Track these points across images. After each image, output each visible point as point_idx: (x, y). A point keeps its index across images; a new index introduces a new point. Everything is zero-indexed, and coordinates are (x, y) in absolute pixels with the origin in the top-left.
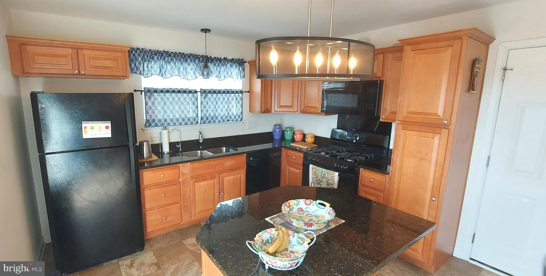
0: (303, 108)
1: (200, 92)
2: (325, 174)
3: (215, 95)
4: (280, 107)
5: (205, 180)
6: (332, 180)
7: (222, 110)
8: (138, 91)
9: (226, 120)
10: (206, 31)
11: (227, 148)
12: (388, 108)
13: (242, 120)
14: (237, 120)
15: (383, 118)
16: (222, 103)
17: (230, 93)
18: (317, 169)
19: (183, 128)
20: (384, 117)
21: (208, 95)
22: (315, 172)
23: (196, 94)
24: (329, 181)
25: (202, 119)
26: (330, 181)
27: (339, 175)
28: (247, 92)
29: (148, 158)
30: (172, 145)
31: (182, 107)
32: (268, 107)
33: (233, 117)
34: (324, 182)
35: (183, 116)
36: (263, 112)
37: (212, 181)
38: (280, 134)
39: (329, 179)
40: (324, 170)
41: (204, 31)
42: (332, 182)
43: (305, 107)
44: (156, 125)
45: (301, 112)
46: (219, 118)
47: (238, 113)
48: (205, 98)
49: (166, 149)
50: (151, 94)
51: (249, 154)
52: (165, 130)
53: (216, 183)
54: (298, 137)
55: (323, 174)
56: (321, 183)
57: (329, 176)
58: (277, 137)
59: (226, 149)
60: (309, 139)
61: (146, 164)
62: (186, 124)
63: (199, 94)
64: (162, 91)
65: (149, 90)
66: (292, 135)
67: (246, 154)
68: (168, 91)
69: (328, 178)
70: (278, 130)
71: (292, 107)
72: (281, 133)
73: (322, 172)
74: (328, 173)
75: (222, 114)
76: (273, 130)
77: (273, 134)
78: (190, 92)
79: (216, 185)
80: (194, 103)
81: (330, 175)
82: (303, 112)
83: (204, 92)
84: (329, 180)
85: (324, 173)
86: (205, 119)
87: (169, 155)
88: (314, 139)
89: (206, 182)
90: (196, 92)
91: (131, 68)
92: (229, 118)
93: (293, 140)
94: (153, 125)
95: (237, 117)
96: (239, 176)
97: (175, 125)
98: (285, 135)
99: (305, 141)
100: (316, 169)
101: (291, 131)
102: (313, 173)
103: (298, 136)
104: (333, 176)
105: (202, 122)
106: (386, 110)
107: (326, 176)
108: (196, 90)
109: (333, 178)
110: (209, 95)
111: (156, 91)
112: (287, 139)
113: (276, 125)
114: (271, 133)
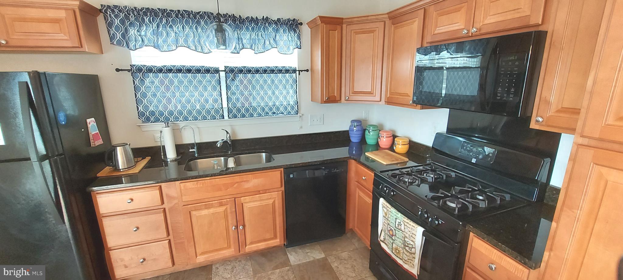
0: (388, 96)
1: (225, 71)
2: (400, 224)
3: (249, 76)
4: (353, 93)
5: (207, 207)
6: (412, 239)
8: (122, 70)
9: (270, 113)
11: (267, 154)
13: (297, 112)
14: (289, 113)
15: (537, 121)
16: (262, 87)
17: (276, 73)
18: (389, 210)
19: (201, 124)
20: (540, 119)
21: (238, 76)
22: (386, 214)
23: (218, 74)
24: (406, 239)
25: (230, 111)
26: (408, 240)
27: (424, 234)
28: (305, 71)
29: (127, 169)
30: (180, 149)
32: (334, 93)
33: (282, 109)
34: (398, 238)
36: (326, 102)
37: (222, 209)
38: (359, 134)
39: (407, 235)
40: (400, 215)
42: (412, 243)
43: (391, 93)
44: (157, 120)
45: (387, 102)
46: (259, 110)
47: (291, 103)
48: (233, 80)
49: (171, 154)
50: (142, 74)
51: (288, 169)
52: (168, 127)
53: (229, 210)
54: (385, 142)
55: (397, 223)
56: (394, 238)
57: (407, 231)
58: (355, 138)
60: (401, 147)
63: (223, 74)
64: (160, 70)
65: (140, 68)
66: (376, 137)
67: (282, 169)
68: (170, 71)
69: (405, 233)
70: (355, 128)
71: (372, 94)
72: (360, 133)
73: (396, 219)
74: (406, 224)
76: (350, 128)
77: (350, 135)
78: (208, 71)
79: (229, 215)
80: (214, 88)
81: (410, 230)
82: (389, 102)
83: (231, 71)
84: (405, 237)
85: (399, 221)
86: (234, 111)
87: (176, 162)
88: (407, 146)
89: (212, 210)
90: (217, 71)
91: (109, 36)
92: (274, 110)
93: (377, 147)
94: (152, 119)
95: (289, 108)
96: (271, 201)
98: (366, 136)
99: (394, 151)
100: (388, 210)
101: (376, 130)
102: (384, 215)
103: (384, 140)
104: (414, 232)
105: (230, 116)
106: (548, 103)
107: (403, 228)
108: (218, 68)
109: (413, 236)
110: (241, 76)
111: (150, 70)
112: (369, 143)
113: (353, 121)
114: (348, 131)
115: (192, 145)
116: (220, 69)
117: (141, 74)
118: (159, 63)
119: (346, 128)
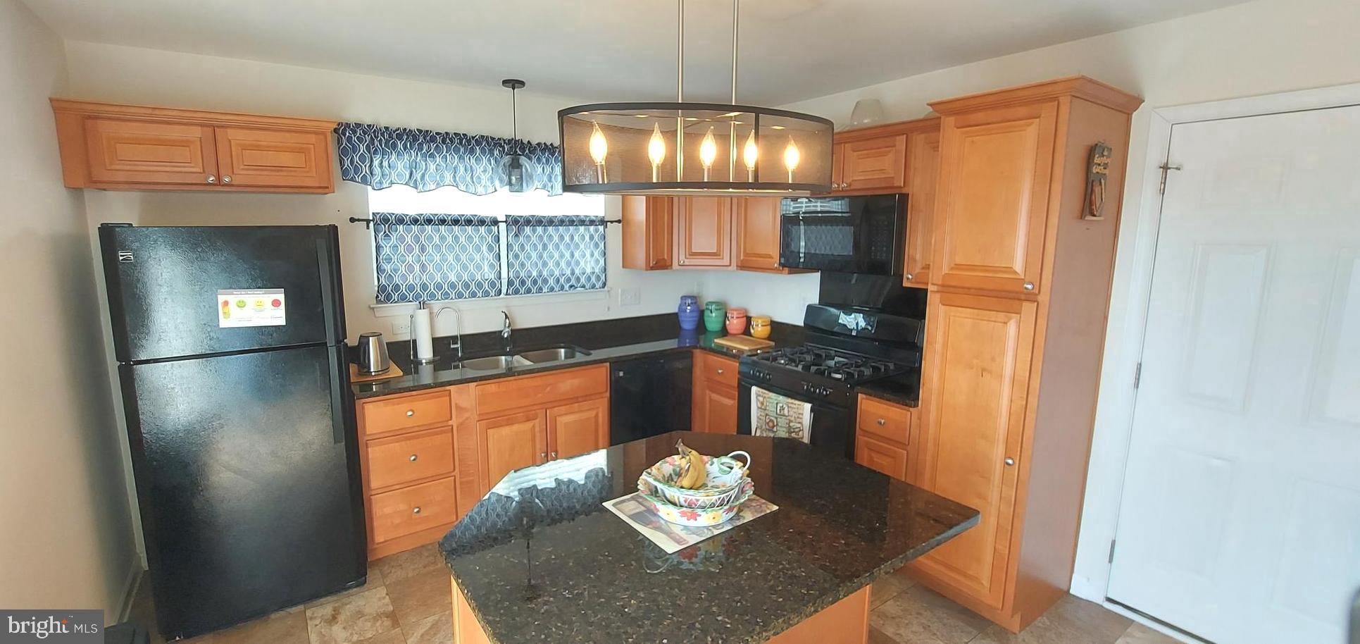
0: (742, 258)
1: (506, 222)
2: (782, 409)
3: (540, 229)
4: (690, 255)
5: (510, 422)
6: (798, 420)
7: (558, 264)
8: (359, 220)
9: (567, 287)
10: (514, 84)
11: (568, 350)
12: (918, 257)
13: (604, 284)
14: (593, 287)
15: (908, 279)
16: (557, 247)
17: (576, 225)
18: (767, 396)
19: (465, 304)
20: (910, 277)
21: (524, 230)
22: (762, 404)
24: (791, 424)
25: (510, 283)
26: (793, 424)
27: (812, 410)
28: (616, 221)
29: (380, 373)
30: (440, 344)
31: (463, 258)
32: (663, 255)
33: (583, 280)
34: (781, 427)
35: (465, 277)
36: (652, 268)
37: (529, 425)
38: (693, 317)
39: (793, 419)
40: (781, 398)
41: (511, 85)
42: (799, 425)
43: (746, 255)
44: (403, 298)
45: (740, 267)
46: (551, 282)
47: (597, 270)
48: (517, 235)
49: (425, 352)
50: (389, 226)
51: (616, 363)
52: (424, 308)
53: (537, 429)
54: (735, 324)
55: (779, 408)
56: (775, 429)
57: (791, 413)
58: (688, 324)
59: (566, 353)
60: (759, 330)
61: (374, 386)
62: (474, 295)
63: (503, 226)
64: (415, 221)
65: (386, 218)
66: (721, 319)
67: (608, 364)
68: (429, 221)
69: (789, 418)
70: (689, 308)
71: (719, 255)
72: (695, 314)
73: (777, 404)
74: (790, 405)
75: (557, 273)
76: (679, 308)
77: (680, 319)
78: (482, 222)
79: (538, 435)
80: (490, 248)
81: (794, 410)
82: (743, 266)
83: (517, 223)
84: (791, 421)
85: (781, 405)
86: (517, 283)
87: (432, 366)
88: (769, 328)
89: (516, 427)
90: (495, 222)
91: (342, 168)
92: (573, 282)
93: (724, 332)
94: (395, 297)
95: (593, 279)
96: (593, 413)
97: (447, 299)
98: (706, 319)
99: (750, 335)
100: (765, 397)
101: (720, 309)
102: (759, 405)
103: (735, 322)
104: (801, 412)
105: (510, 291)
106: (915, 261)
107: (786, 412)
108: (496, 218)
109: (801, 416)
110: (528, 230)
111: (400, 220)
112: (711, 330)
113: (684, 298)
114: (675, 315)
115: (454, 339)
116: (499, 220)
117: (387, 226)
118: (412, 210)
119: (674, 309)
